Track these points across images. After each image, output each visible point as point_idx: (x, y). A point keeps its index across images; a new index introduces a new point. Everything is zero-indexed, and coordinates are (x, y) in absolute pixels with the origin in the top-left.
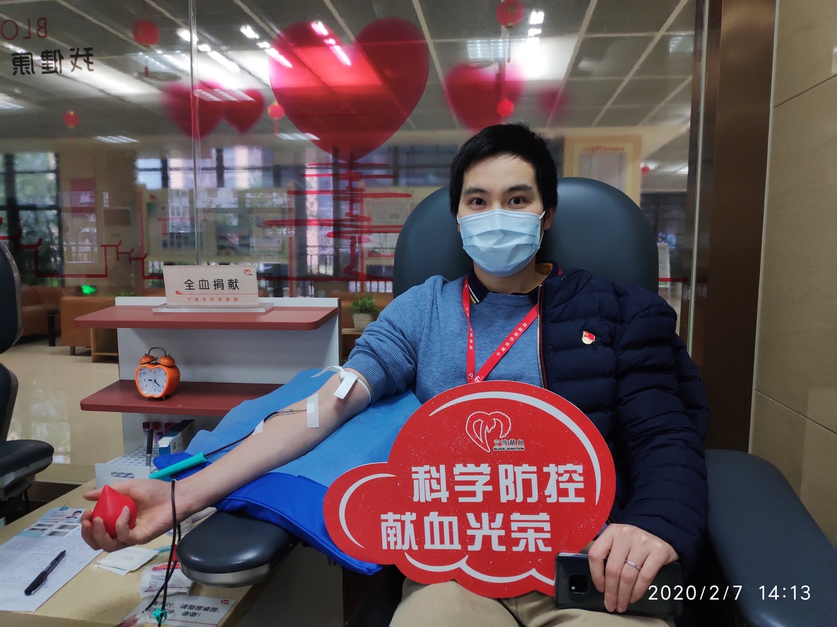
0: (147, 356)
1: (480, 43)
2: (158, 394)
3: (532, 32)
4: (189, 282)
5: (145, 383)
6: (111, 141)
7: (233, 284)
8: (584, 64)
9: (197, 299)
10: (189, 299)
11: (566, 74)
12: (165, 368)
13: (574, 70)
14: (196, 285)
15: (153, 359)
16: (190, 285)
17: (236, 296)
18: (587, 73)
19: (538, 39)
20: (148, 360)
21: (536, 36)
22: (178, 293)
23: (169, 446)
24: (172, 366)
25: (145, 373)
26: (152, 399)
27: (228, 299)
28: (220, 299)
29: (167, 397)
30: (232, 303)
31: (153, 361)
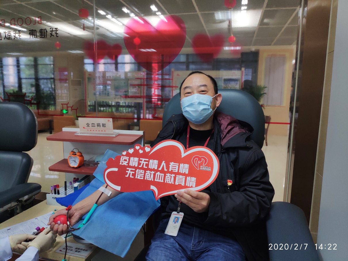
0: (72, 151)
1: (220, 13)
2: (76, 166)
3: (243, 8)
4: (88, 124)
5: (71, 162)
6: (74, 52)
7: (104, 125)
8: (266, 21)
9: (91, 130)
10: (88, 130)
11: (258, 25)
12: (78, 157)
13: (261, 23)
14: (90, 125)
15: (74, 152)
16: (88, 125)
17: (105, 130)
18: (267, 24)
19: (246, 11)
20: (72, 153)
21: (245, 10)
22: (84, 128)
23: (77, 186)
24: (81, 156)
25: (71, 158)
26: (73, 168)
27: (102, 131)
28: (99, 131)
29: (79, 167)
30: (103, 132)
31: (74, 154)
